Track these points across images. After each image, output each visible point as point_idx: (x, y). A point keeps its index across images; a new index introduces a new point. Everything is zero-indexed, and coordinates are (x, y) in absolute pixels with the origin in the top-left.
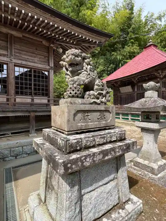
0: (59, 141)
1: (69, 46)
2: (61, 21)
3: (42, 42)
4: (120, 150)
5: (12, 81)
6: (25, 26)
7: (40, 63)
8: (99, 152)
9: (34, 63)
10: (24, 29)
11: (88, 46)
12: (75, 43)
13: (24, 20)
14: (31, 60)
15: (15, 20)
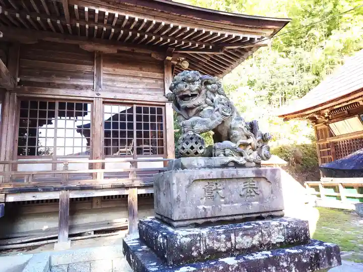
0: (159, 240)
1: (201, 54)
2: (180, 16)
3: (150, 55)
4: (292, 265)
5: (99, 130)
6: (120, 36)
7: (148, 93)
8: (237, 265)
9: (137, 93)
10: (120, 40)
11: (238, 48)
12: (211, 47)
13: (119, 26)
14: (131, 90)
15: (105, 29)
